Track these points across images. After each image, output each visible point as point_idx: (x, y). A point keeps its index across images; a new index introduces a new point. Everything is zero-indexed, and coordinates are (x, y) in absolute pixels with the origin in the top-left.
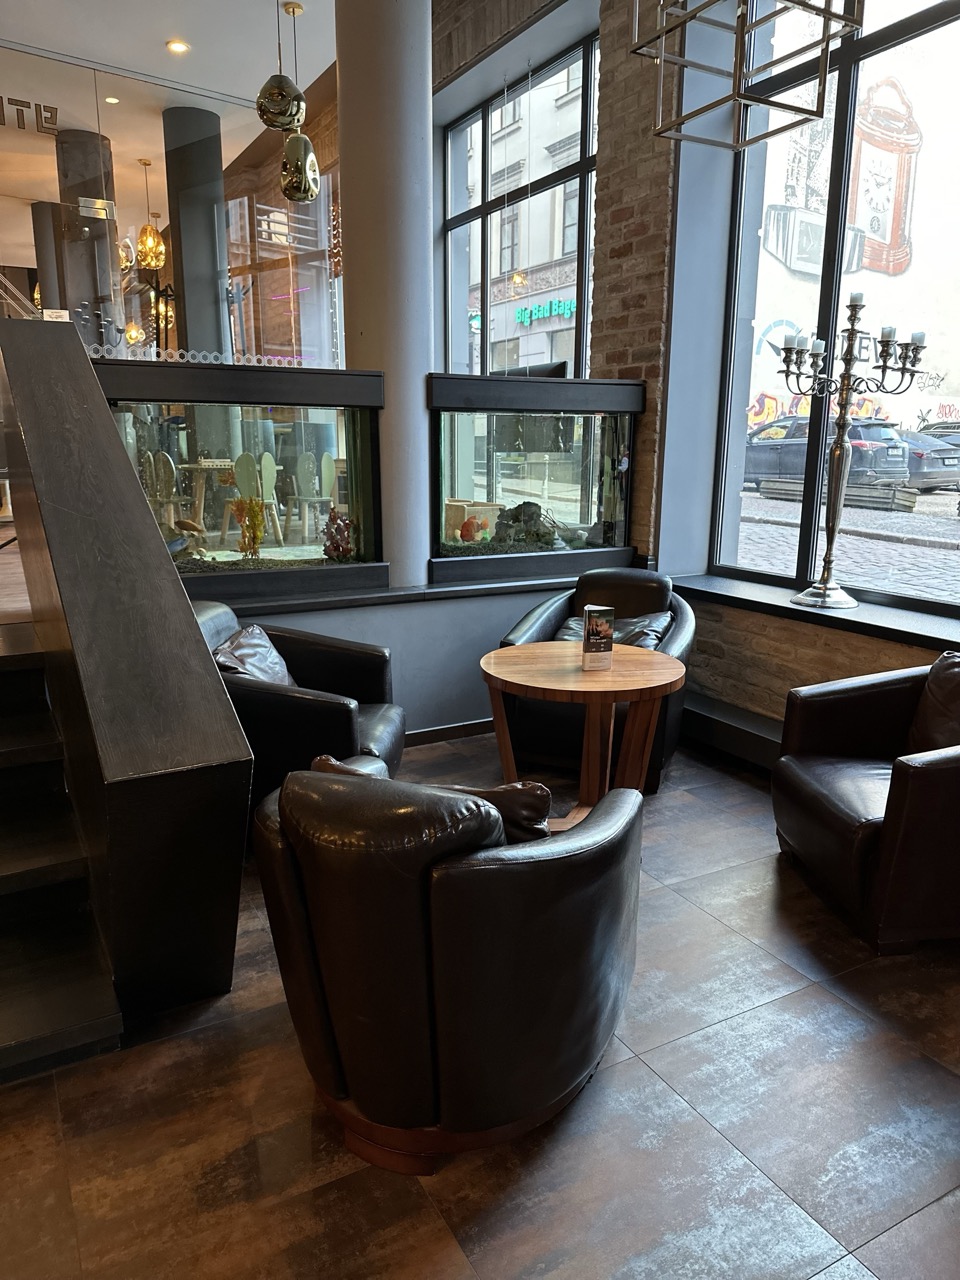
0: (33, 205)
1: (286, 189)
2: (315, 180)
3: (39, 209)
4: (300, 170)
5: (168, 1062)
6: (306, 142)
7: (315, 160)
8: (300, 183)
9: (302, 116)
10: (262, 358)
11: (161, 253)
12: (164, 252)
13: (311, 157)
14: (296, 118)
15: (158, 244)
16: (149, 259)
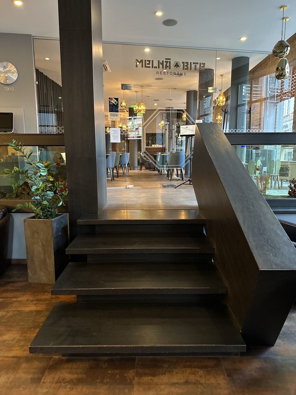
0: (187, 92)
1: (277, 76)
2: (288, 72)
3: (189, 93)
4: (283, 69)
5: (258, 366)
6: (286, 61)
7: (288, 65)
8: (283, 73)
9: (288, 52)
10: (260, 130)
11: (224, 101)
12: (225, 100)
13: (287, 64)
14: (286, 53)
15: (224, 98)
16: (220, 103)
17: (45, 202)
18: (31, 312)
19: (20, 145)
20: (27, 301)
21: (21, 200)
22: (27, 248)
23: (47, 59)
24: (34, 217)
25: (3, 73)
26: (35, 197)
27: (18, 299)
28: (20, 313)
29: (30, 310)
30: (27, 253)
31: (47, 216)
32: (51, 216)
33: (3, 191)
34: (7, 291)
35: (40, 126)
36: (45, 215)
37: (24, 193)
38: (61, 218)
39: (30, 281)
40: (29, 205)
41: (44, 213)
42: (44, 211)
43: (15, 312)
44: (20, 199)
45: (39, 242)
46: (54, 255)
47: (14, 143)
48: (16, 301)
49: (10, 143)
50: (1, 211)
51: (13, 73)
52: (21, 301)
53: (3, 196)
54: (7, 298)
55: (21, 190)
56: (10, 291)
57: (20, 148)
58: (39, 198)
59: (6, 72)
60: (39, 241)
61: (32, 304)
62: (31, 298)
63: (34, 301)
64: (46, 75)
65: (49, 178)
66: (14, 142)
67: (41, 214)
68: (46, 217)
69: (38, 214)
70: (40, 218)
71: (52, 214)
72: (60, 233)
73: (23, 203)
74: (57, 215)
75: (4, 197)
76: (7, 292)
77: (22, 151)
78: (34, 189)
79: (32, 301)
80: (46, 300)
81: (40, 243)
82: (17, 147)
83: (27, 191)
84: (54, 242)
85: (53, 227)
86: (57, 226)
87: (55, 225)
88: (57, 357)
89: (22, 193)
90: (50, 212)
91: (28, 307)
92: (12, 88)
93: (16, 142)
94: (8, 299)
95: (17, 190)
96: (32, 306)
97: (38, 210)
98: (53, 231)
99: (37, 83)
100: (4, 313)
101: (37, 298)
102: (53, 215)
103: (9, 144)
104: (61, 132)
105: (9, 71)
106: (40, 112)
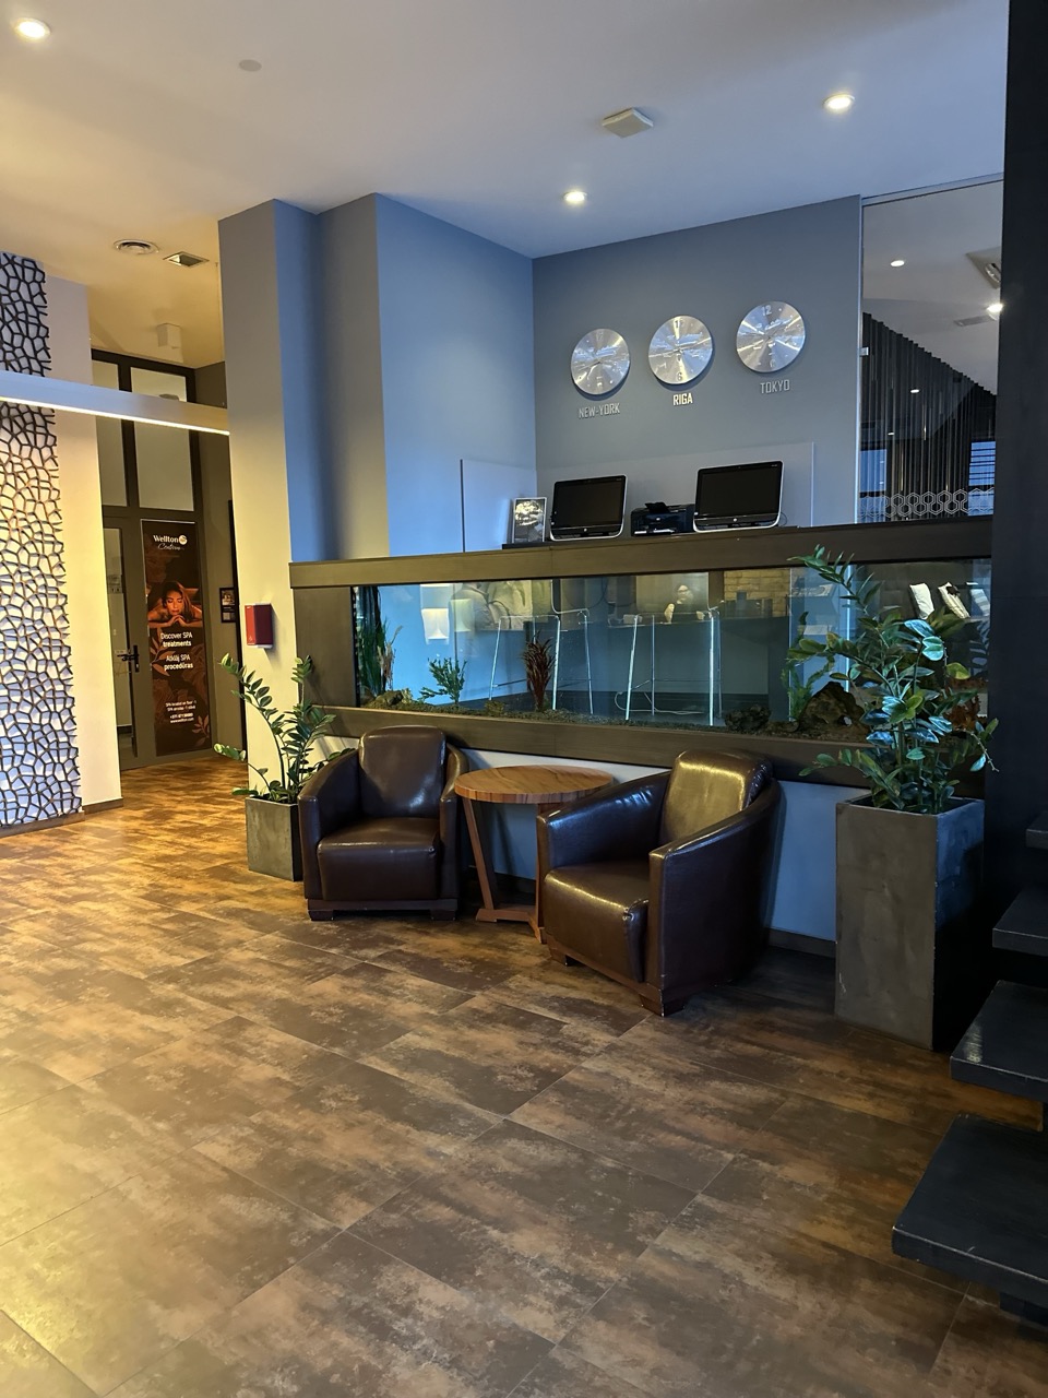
17: (915, 755)
18: (859, 1117)
19: (840, 563)
20: (841, 1075)
21: (814, 742)
22: (839, 900)
23: (898, 263)
24: (867, 801)
25: (761, 337)
26: (876, 736)
27: (809, 1062)
28: (825, 1110)
29: (857, 1108)
30: (839, 917)
31: (914, 801)
32: (935, 802)
33: (759, 709)
34: (771, 1027)
35: (863, 495)
36: (908, 797)
37: (824, 717)
38: (963, 813)
39: (841, 1012)
40: (854, 756)
41: (907, 789)
42: (908, 784)
43: (810, 1104)
44: (812, 739)
45: (884, 887)
46: (933, 943)
47: (821, 557)
48: (804, 1068)
49: (809, 558)
50: (757, 770)
51: (792, 333)
52: (820, 1072)
53: (757, 724)
54: (772, 1048)
55: (816, 708)
56: (780, 1029)
57: (838, 572)
58: (891, 738)
59: (768, 337)
60: (886, 884)
61: (860, 1092)
62: (852, 1071)
63: (863, 1085)
64: (879, 321)
65: (955, 672)
66: (821, 552)
67: (898, 793)
68: (912, 804)
69: (884, 792)
70: (890, 805)
71: (931, 797)
72: (958, 870)
73: (834, 751)
74: (949, 805)
75: (759, 728)
76: (772, 1032)
77: (845, 583)
78: (890, 707)
79: (857, 1081)
80: (907, 1093)
81: (886, 890)
82: (831, 570)
83: (836, 714)
84: (937, 895)
85: (937, 845)
86: (950, 840)
87: (944, 837)
88: (981, 1303)
89: (816, 719)
90: (927, 788)
91: (847, 1096)
92: (785, 383)
93: (825, 553)
94: (780, 1054)
95: (802, 707)
96: (860, 1100)
97: (888, 781)
98: (937, 856)
99: (866, 351)
100: (775, 1095)
101: (871, 1076)
102: (938, 801)
103: (807, 559)
104: (954, 511)
105: (780, 330)
106: (864, 448)
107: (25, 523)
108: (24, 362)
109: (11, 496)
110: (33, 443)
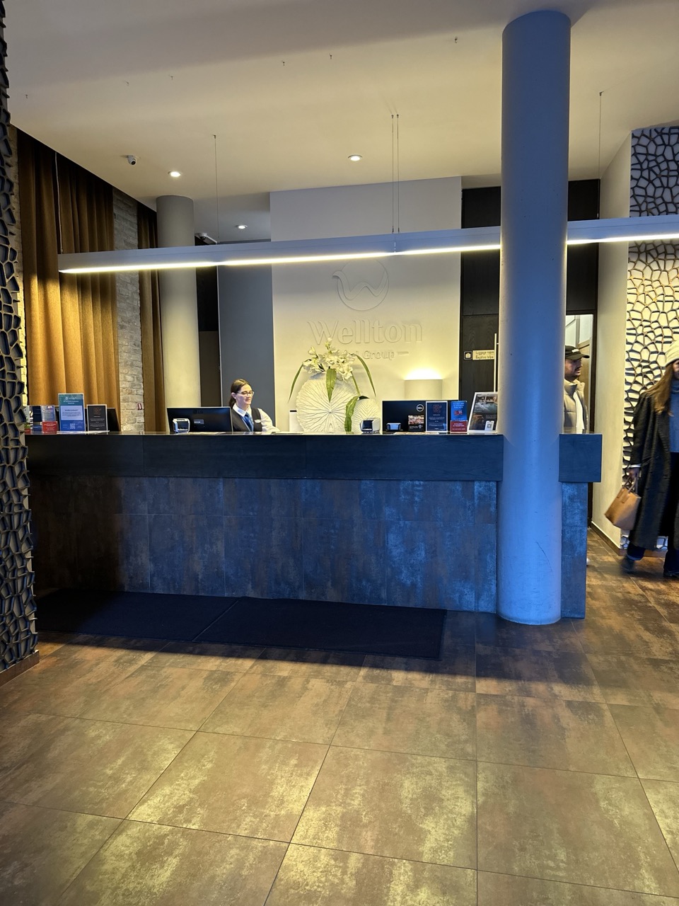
107: (649, 329)
108: (662, 208)
109: (640, 310)
110: (662, 268)
